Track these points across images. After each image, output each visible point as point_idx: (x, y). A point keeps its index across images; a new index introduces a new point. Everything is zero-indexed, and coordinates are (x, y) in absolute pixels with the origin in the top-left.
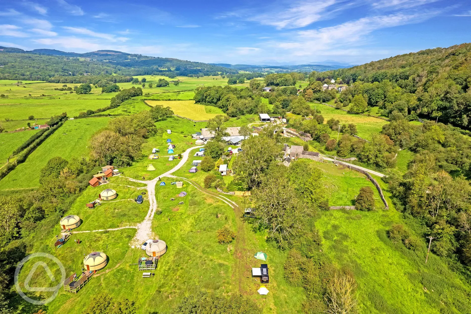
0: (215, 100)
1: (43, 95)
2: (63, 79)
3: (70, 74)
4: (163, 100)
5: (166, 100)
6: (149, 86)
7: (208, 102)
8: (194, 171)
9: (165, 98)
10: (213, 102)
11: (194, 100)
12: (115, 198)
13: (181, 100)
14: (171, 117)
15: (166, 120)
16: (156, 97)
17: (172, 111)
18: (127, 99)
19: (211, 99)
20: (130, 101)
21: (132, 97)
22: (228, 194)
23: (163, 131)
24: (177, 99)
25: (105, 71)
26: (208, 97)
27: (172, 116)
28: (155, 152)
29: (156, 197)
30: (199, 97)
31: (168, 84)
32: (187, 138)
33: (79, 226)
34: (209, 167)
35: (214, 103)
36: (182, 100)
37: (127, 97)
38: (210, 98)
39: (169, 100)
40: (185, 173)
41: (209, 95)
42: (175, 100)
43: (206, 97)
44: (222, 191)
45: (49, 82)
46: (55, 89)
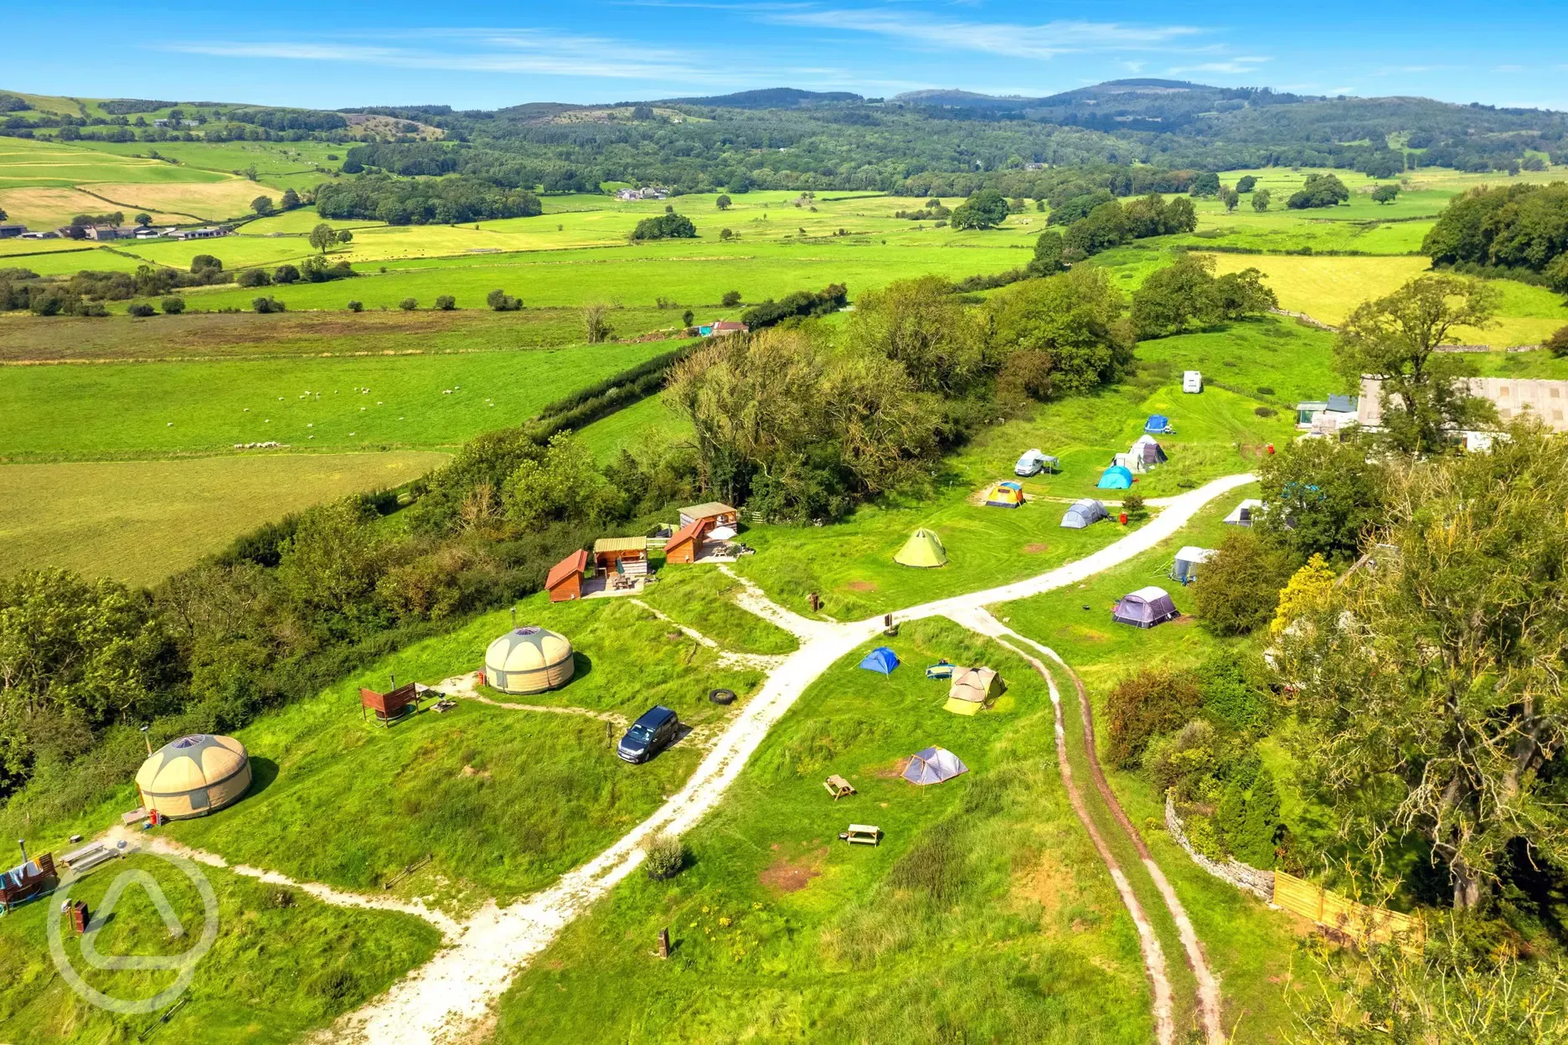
0: (1536, 251)
1: (842, 232)
2: (940, 181)
3: (977, 167)
4: (1275, 252)
5: (1289, 253)
6: (1254, 204)
7: (1500, 261)
8: (1146, 616)
9: (1290, 246)
10: (1524, 261)
11: (1423, 252)
12: (551, 689)
13: (1363, 254)
14: (1259, 320)
15: (1222, 330)
16: (1250, 239)
17: (1269, 293)
18: (1111, 243)
19: (1515, 243)
20: (1117, 253)
21: (1138, 237)
22: (1218, 872)
23: (1166, 374)
24: (1348, 248)
25: (1106, 153)
26: (1504, 234)
27: (1268, 315)
28: (1028, 470)
29: (769, 736)
30: (1451, 239)
31: (1345, 197)
32: (1272, 420)
33: (210, 813)
34: (1238, 609)
35: (1532, 267)
36: (1370, 255)
37: (1112, 236)
38: (1512, 239)
39: (1306, 252)
40: (1087, 615)
41: (1508, 226)
42: (1332, 253)
43: (1489, 235)
44: (1186, 829)
45: (898, 193)
46: (898, 215)
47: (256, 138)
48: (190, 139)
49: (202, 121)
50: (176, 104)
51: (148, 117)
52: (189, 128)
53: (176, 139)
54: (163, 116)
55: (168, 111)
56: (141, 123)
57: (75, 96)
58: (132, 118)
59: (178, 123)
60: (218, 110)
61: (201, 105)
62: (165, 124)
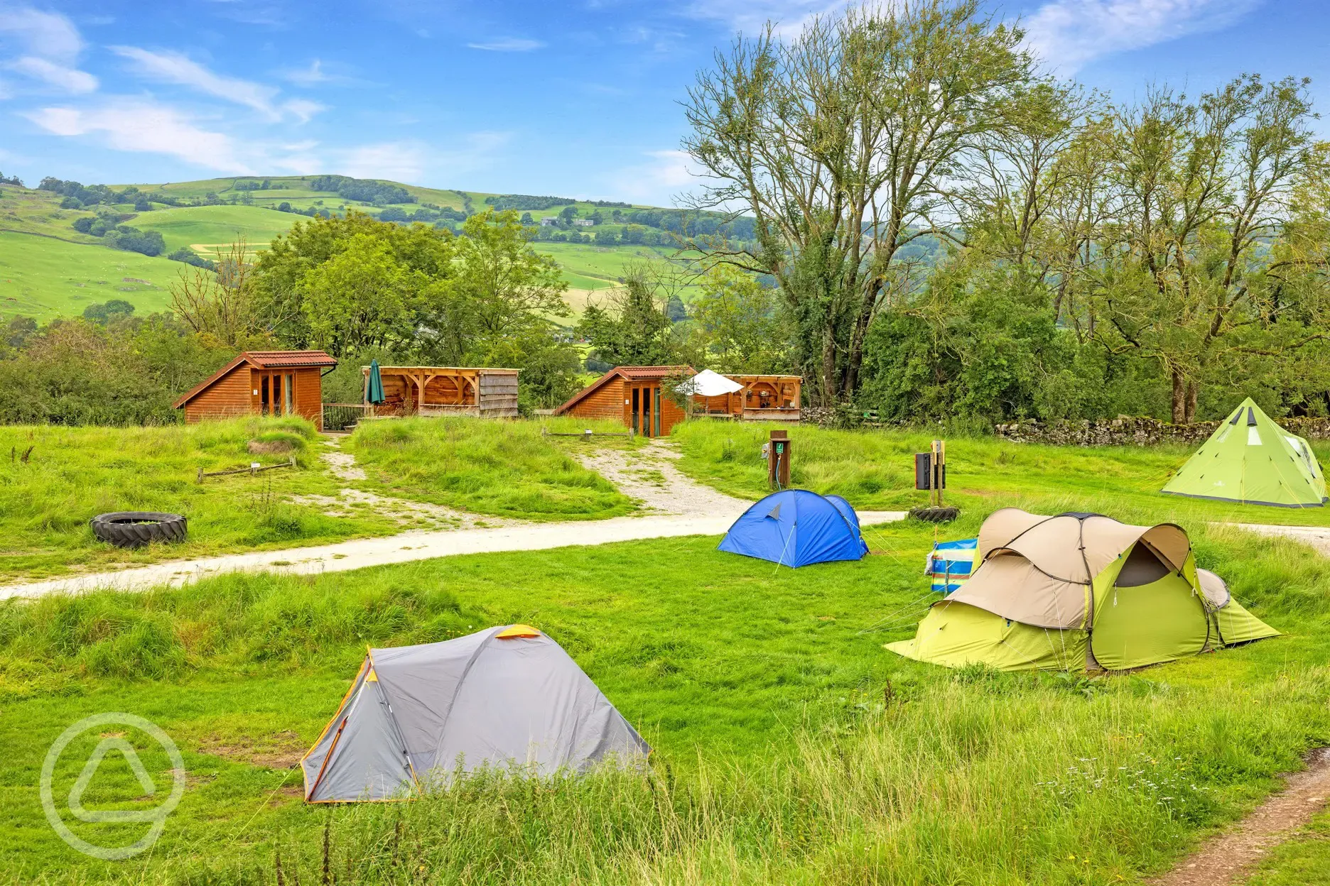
47: (658, 243)
48: (576, 240)
49: (597, 220)
50: (573, 202)
51: (536, 215)
52: (580, 229)
53: (563, 239)
54: (555, 213)
55: (562, 208)
56: (527, 220)
57: (462, 190)
58: (519, 216)
59: (569, 222)
60: (618, 210)
61: (601, 204)
62: (554, 223)
